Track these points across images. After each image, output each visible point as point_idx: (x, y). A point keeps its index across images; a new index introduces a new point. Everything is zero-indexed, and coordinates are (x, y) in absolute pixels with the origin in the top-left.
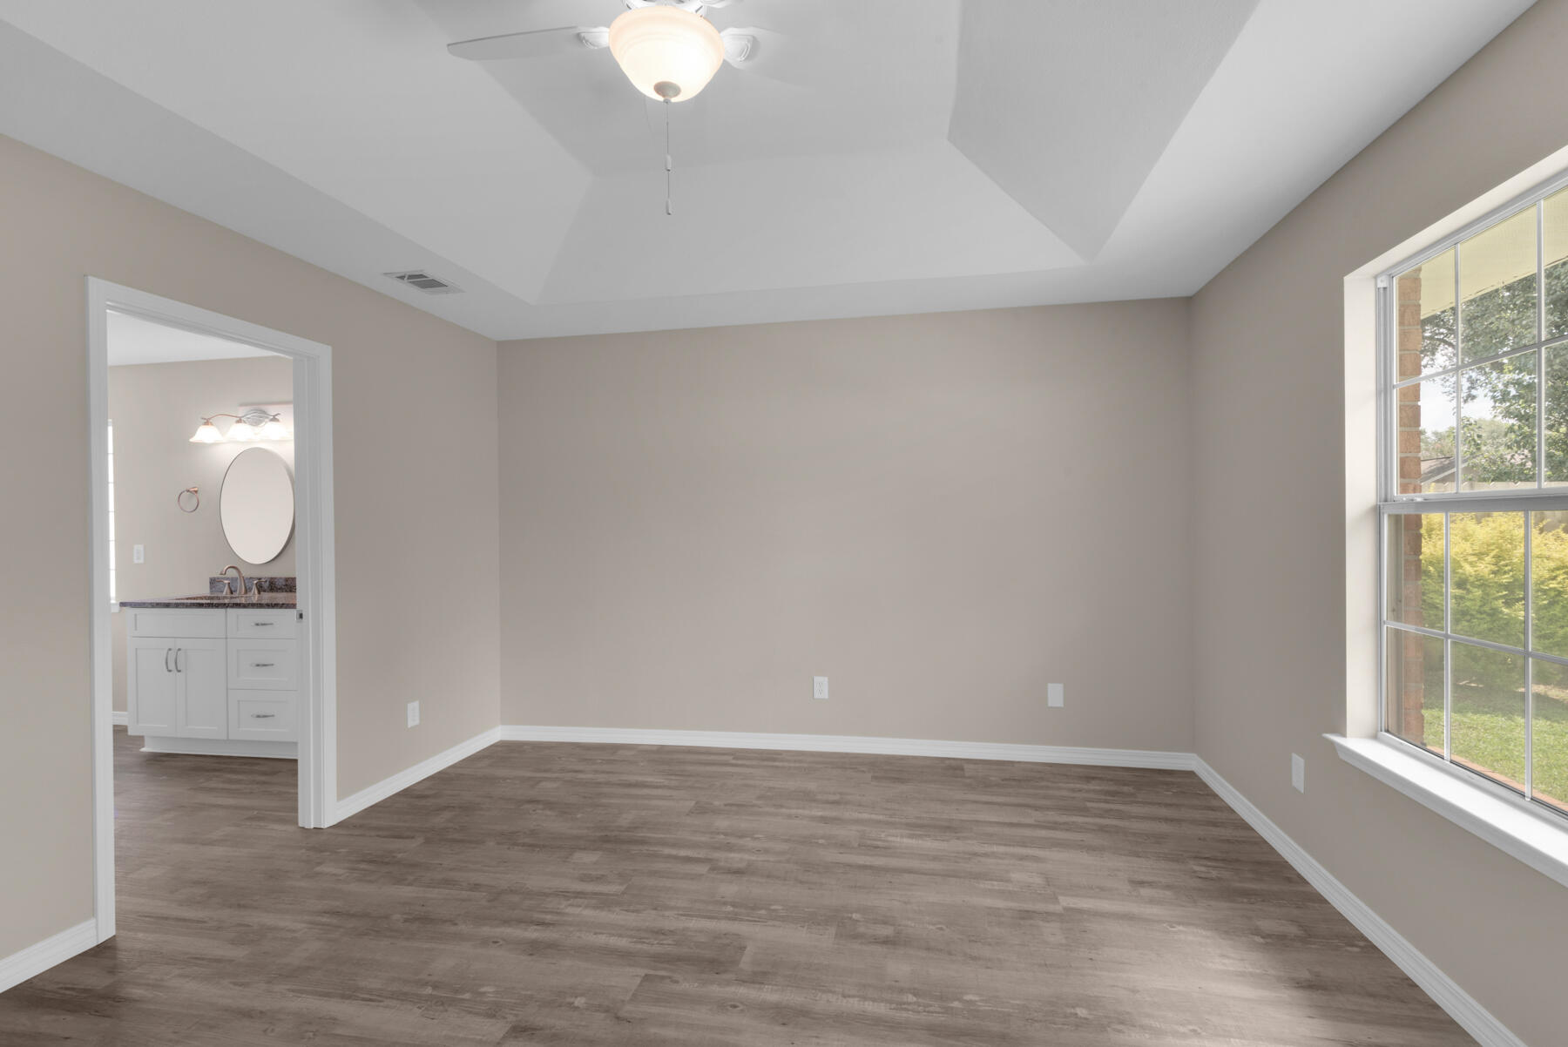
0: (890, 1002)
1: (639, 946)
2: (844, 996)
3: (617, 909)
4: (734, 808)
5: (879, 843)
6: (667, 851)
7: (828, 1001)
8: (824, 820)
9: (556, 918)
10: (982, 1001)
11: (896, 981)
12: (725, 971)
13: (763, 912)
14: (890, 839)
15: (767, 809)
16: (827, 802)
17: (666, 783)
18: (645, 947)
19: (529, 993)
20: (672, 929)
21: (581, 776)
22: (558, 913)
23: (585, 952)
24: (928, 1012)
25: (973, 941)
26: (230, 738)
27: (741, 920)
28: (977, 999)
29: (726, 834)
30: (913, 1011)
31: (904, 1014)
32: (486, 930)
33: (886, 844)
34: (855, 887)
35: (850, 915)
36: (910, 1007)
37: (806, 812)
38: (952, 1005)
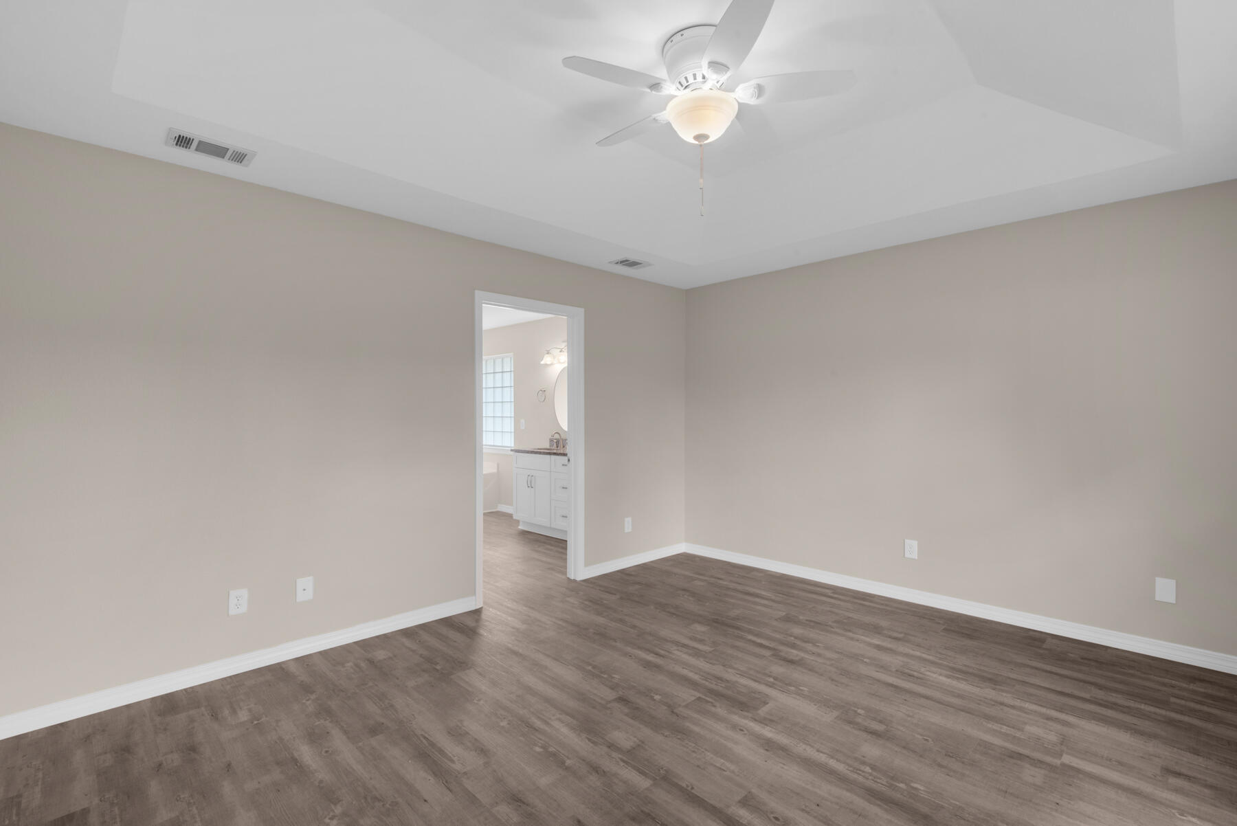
0: (850, 766)
1: (704, 682)
2: (818, 751)
3: (702, 659)
4: (812, 624)
5: (915, 674)
6: (750, 637)
7: (805, 749)
8: (879, 648)
9: (667, 654)
10: (924, 791)
11: (864, 757)
12: (748, 712)
13: (793, 688)
14: (928, 673)
15: (837, 630)
16: (890, 637)
17: (773, 598)
18: (707, 683)
19: (635, 685)
20: (728, 679)
21: (721, 582)
22: (668, 652)
23: (673, 675)
24: (876, 782)
25: (949, 756)
26: (552, 526)
27: (775, 688)
28: (922, 788)
29: (796, 638)
30: (864, 777)
31: (856, 776)
32: (629, 649)
33: (921, 676)
34: (873, 695)
35: (856, 709)
36: (863, 774)
37: (868, 639)
38: (898, 784)
